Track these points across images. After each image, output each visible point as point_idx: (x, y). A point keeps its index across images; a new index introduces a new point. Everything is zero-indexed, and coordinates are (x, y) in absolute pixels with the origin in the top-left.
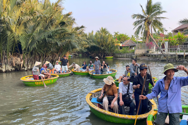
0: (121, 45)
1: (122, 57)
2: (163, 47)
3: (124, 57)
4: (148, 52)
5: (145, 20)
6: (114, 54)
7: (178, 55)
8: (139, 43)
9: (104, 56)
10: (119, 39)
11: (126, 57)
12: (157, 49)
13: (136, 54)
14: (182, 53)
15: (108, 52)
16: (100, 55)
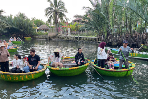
0: (38, 28)
1: (39, 38)
2: (67, 31)
3: (40, 38)
4: (57, 34)
5: (54, 11)
6: (32, 35)
7: (75, 37)
8: (52, 27)
9: (24, 37)
10: (37, 24)
11: (42, 38)
12: (63, 33)
13: (49, 36)
14: (77, 36)
15: (27, 33)
16: (20, 35)
